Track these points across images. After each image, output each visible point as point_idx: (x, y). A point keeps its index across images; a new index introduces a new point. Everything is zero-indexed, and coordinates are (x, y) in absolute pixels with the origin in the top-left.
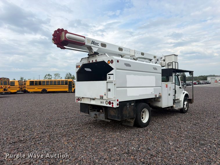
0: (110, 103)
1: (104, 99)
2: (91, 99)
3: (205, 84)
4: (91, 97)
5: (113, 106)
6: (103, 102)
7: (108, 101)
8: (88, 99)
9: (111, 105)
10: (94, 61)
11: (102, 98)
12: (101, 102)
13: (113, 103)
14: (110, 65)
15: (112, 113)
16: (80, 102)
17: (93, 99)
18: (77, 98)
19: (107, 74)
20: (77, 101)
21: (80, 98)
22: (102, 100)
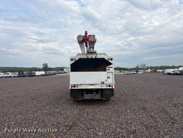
1: (105, 83)
2: (89, 85)
3: (64, 73)
4: (91, 83)
7: (108, 85)
8: (87, 85)
9: (111, 87)
11: (103, 83)
12: (102, 86)
13: (112, 86)
14: (110, 61)
15: (107, 93)
16: (76, 88)
17: (92, 85)
18: (71, 85)
19: (107, 67)
20: (72, 88)
21: (76, 85)
22: (102, 85)
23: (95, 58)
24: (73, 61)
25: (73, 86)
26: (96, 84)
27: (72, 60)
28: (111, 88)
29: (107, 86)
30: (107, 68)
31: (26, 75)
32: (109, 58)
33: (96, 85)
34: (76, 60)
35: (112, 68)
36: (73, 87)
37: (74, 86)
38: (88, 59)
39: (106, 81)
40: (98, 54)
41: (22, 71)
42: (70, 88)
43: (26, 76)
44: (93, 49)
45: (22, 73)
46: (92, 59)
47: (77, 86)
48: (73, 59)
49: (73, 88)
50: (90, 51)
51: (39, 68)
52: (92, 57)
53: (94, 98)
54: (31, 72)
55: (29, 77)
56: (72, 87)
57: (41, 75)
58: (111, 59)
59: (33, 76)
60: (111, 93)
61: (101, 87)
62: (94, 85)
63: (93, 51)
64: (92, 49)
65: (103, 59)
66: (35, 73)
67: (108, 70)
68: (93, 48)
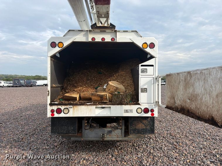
0: (146, 111)
2: (96, 107)
5: (152, 114)
6: (131, 110)
7: (143, 109)
9: (150, 113)
14: (148, 50)
15: (139, 125)
16: (62, 115)
17: (103, 107)
19: (140, 65)
20: (53, 115)
21: (62, 108)
22: (128, 108)
23: (110, 41)
24: (57, 49)
25: (55, 109)
27: (53, 45)
28: (149, 115)
29: (139, 111)
30: (140, 68)
31: (23, 84)
32: (146, 43)
33: (112, 107)
34: (65, 46)
35: (152, 67)
36: (55, 113)
37: (59, 111)
38: (93, 44)
40: (119, 31)
41: (18, 80)
42: (49, 115)
43: (23, 86)
44: (106, 19)
45: (18, 82)
47: (66, 111)
48: (57, 43)
49: (56, 115)
50: (100, 25)
51: (45, 76)
52: (103, 39)
53: (108, 138)
54: (29, 81)
55: (27, 87)
56: (52, 111)
57: (44, 84)
58: (152, 46)
59: (32, 86)
60: (148, 128)
61: (125, 112)
62: (109, 107)
63: (106, 25)
64: (103, 20)
65: (132, 46)
66: (36, 83)
67: (143, 71)
68: (107, 16)
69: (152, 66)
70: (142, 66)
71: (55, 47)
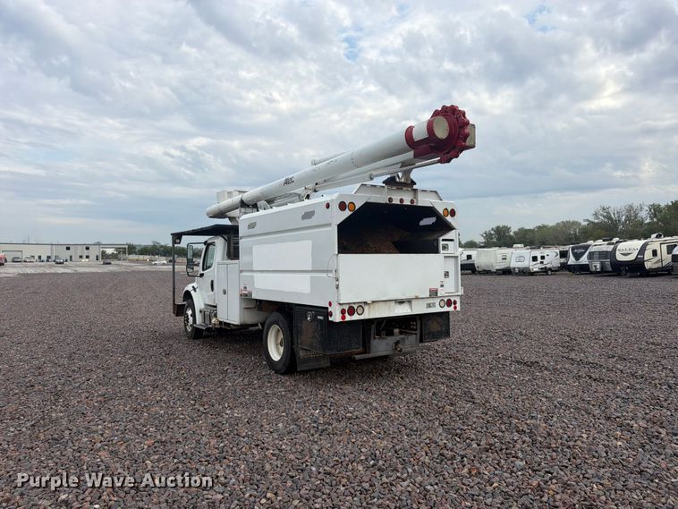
0: (449, 303)
1: (439, 295)
2: (396, 302)
4: (402, 295)
5: (455, 308)
6: (434, 304)
7: (446, 300)
8: (389, 302)
9: (453, 306)
10: (407, 202)
11: (434, 293)
12: (429, 306)
13: (455, 303)
14: (449, 218)
15: (434, 326)
16: (356, 317)
17: (401, 302)
18: (342, 307)
19: (441, 239)
20: (343, 317)
21: (355, 307)
22: (431, 301)
23: (409, 203)
24: (347, 213)
25: (346, 308)
26: (417, 298)
27: (342, 206)
28: (452, 308)
29: (442, 304)
30: (441, 243)
32: (446, 209)
33: (413, 302)
34: (357, 208)
35: (453, 242)
36: (347, 315)
37: (352, 311)
39: (442, 286)
40: (418, 190)
42: (338, 318)
46: (401, 208)
47: (360, 311)
48: (347, 204)
49: (348, 318)
52: (402, 200)
56: (343, 312)
58: (453, 213)
60: (444, 328)
61: (427, 307)
62: (409, 301)
67: (445, 247)
69: (452, 240)
70: (443, 240)
71: (344, 210)
